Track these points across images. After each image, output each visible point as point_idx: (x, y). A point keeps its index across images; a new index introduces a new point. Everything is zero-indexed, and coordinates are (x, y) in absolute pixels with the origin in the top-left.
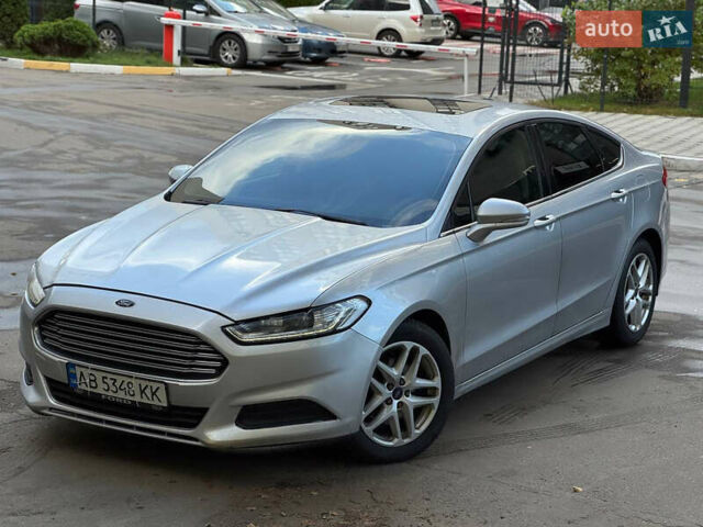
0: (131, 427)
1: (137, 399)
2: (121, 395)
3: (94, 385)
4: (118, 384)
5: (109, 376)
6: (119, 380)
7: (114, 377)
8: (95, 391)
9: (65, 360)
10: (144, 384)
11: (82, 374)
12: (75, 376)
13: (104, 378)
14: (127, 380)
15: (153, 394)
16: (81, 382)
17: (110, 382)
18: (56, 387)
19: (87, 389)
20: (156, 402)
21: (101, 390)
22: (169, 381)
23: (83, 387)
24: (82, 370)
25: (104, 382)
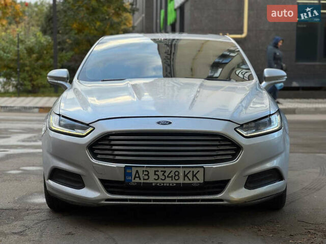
0: (174, 200)
1: (181, 181)
2: (168, 180)
3: (146, 177)
4: (166, 174)
5: (160, 170)
6: (168, 171)
7: (164, 169)
8: (148, 181)
9: (123, 165)
10: (187, 171)
11: (137, 172)
12: (130, 174)
13: (155, 171)
14: (174, 170)
15: (194, 176)
16: (135, 177)
17: (160, 174)
18: (109, 185)
19: (140, 181)
20: (195, 181)
21: (152, 180)
22: (206, 166)
23: (137, 180)
24: (138, 169)
25: (155, 174)
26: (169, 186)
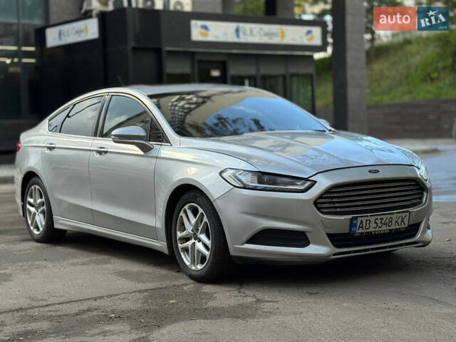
0: (386, 247)
1: (393, 227)
2: (384, 228)
3: (368, 226)
5: (379, 218)
6: (385, 218)
7: (382, 217)
8: (369, 230)
9: (350, 217)
10: (398, 216)
11: (362, 222)
12: (356, 225)
13: (376, 220)
14: (389, 216)
15: (402, 220)
16: (359, 227)
17: (378, 221)
18: (336, 239)
19: (362, 231)
20: (403, 226)
21: (372, 228)
22: (411, 210)
23: (361, 230)
24: (363, 219)
25: (375, 223)
26: (385, 233)
